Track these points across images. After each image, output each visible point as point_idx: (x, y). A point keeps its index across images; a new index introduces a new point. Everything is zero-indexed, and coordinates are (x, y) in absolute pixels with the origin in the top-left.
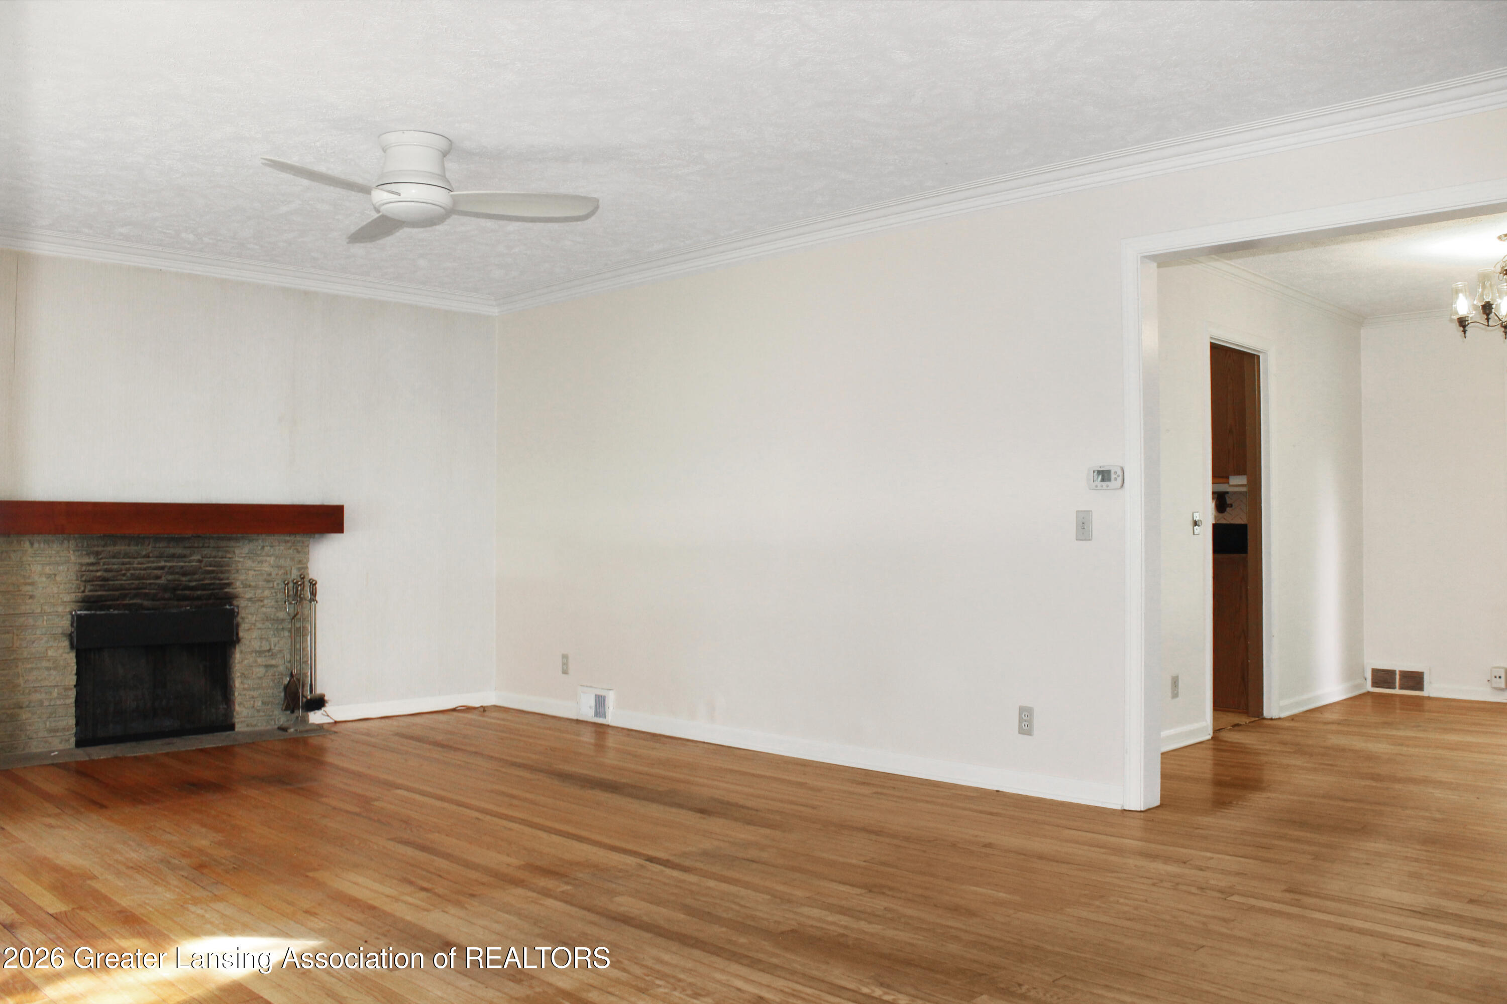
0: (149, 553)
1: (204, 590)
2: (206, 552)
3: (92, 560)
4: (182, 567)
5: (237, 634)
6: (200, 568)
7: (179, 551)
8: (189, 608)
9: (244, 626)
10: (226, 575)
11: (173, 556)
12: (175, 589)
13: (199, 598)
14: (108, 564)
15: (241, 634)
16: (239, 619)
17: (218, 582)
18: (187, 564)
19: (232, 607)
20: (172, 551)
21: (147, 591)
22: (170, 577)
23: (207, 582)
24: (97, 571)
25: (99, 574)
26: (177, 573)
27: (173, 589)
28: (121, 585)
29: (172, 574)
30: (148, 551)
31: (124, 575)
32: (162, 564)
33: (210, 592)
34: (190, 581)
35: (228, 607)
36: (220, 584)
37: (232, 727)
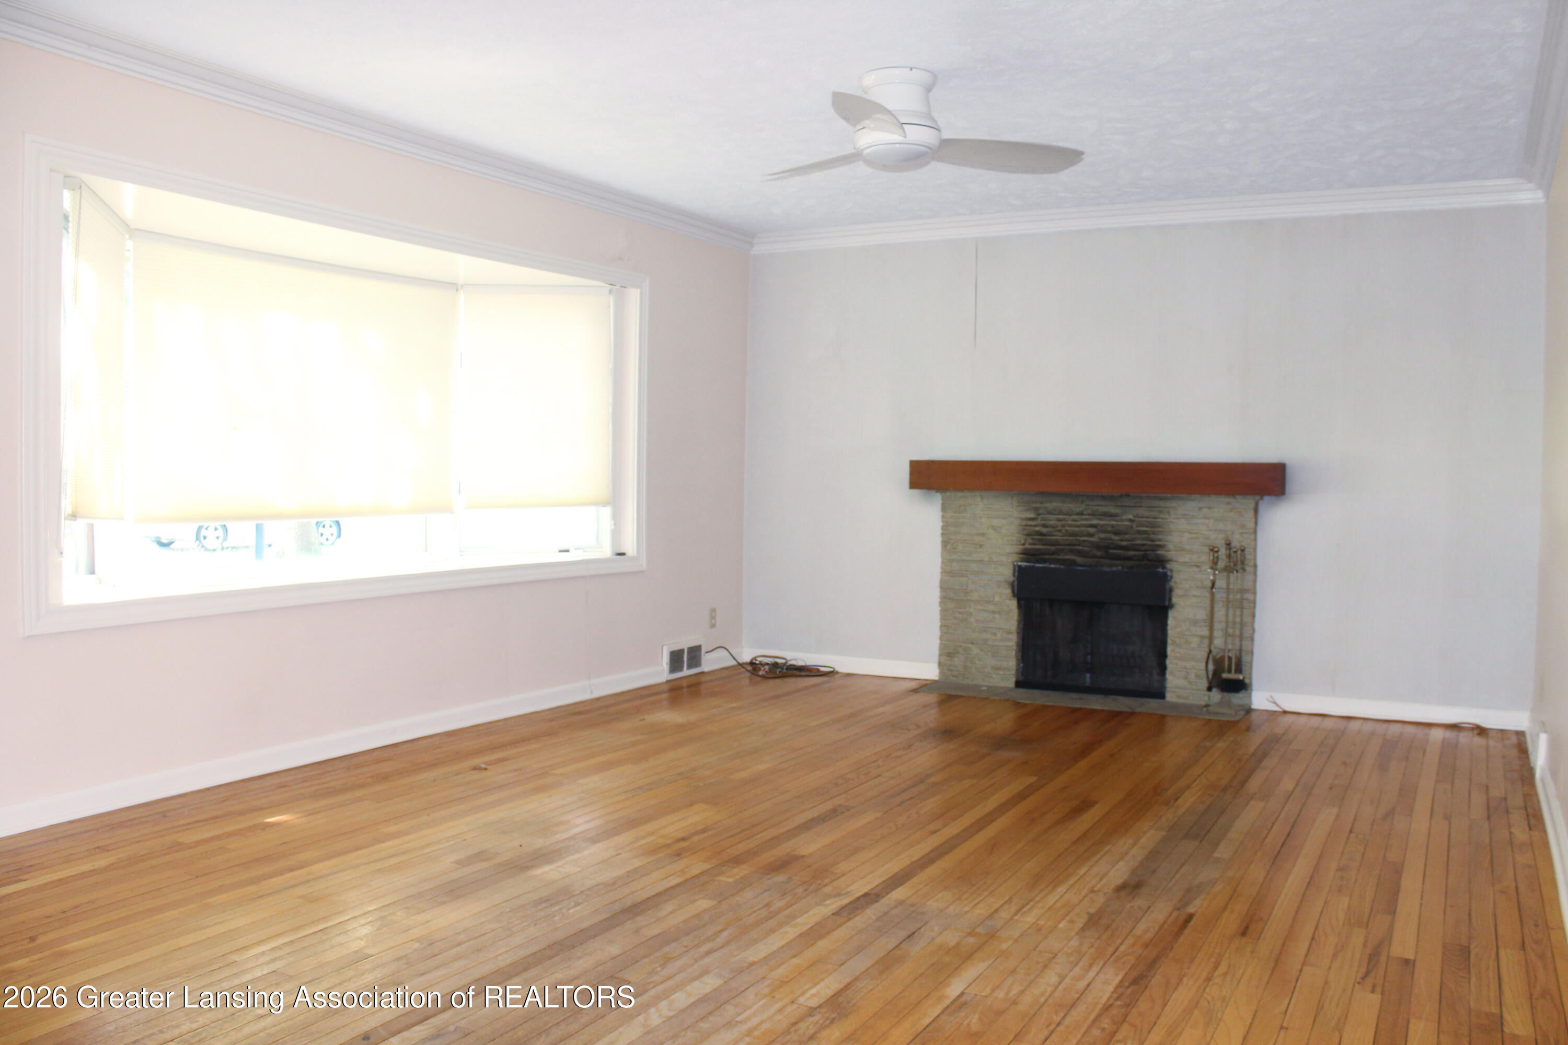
0: (1082, 511)
1: (1135, 550)
2: (1140, 511)
3: (1032, 515)
4: (1113, 526)
5: (1170, 599)
6: (1132, 527)
7: (1113, 510)
8: (1120, 568)
9: (1177, 592)
10: (1161, 536)
11: (1106, 515)
12: (1107, 548)
13: (1129, 558)
14: (1045, 520)
15: (1174, 600)
16: (1172, 584)
17: (1149, 543)
18: (1119, 523)
19: (1165, 570)
20: (1105, 509)
21: (1080, 548)
22: (1102, 535)
23: (1139, 542)
24: (1036, 526)
25: (1037, 529)
26: (1109, 532)
27: (1105, 548)
28: (1056, 540)
29: (1104, 532)
30: (1081, 509)
31: (1060, 531)
32: (1095, 522)
33: (1142, 553)
34: (1122, 541)
35: (1160, 570)
36: (1150, 545)
37: (1160, 694)
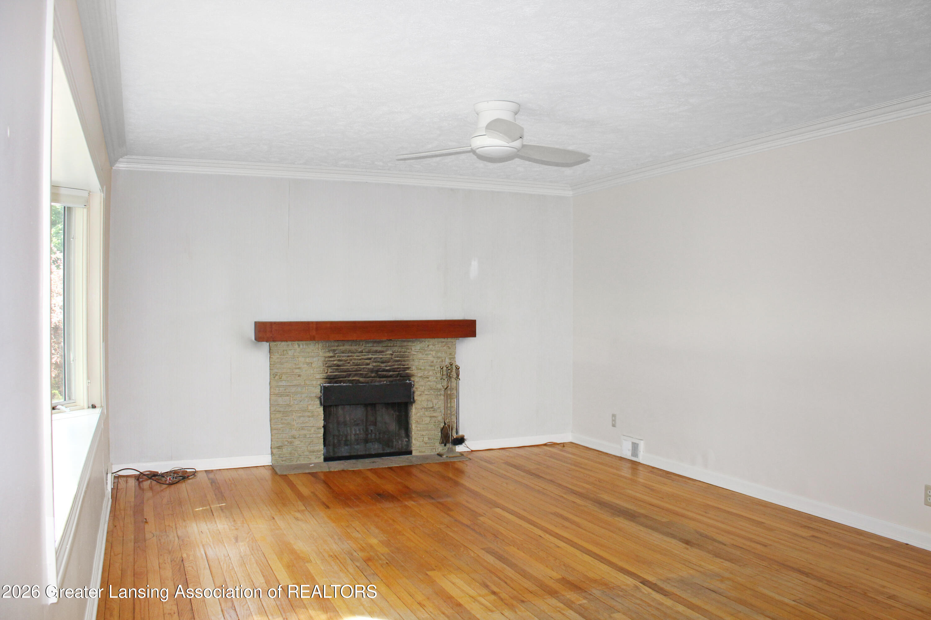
0: (362, 350)
1: (394, 371)
2: (396, 349)
3: (331, 354)
4: (381, 358)
5: (413, 398)
6: (392, 359)
7: (379, 349)
8: (385, 382)
9: (417, 393)
10: (407, 363)
11: (376, 352)
12: (377, 371)
13: (391, 376)
14: (340, 357)
15: (415, 398)
16: (414, 389)
17: (402, 367)
18: (384, 356)
19: (410, 382)
20: (375, 349)
21: (362, 372)
22: (374, 364)
23: (396, 367)
24: (334, 361)
25: (335, 362)
26: (379, 362)
27: (376, 371)
28: (348, 369)
29: (375, 362)
30: (362, 349)
31: (349, 363)
32: (370, 356)
33: (397, 373)
34: (386, 366)
35: (408, 381)
36: (403, 368)
37: (410, 453)
